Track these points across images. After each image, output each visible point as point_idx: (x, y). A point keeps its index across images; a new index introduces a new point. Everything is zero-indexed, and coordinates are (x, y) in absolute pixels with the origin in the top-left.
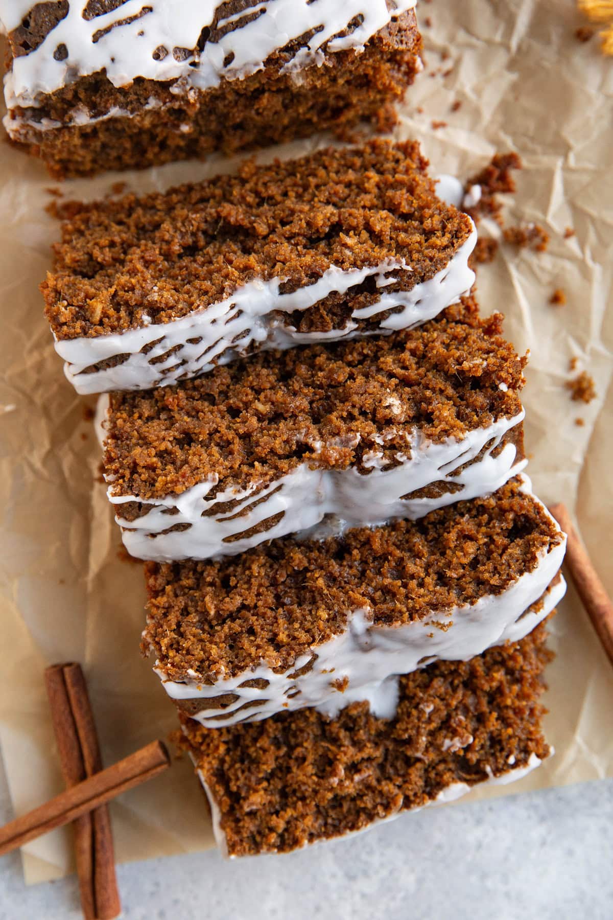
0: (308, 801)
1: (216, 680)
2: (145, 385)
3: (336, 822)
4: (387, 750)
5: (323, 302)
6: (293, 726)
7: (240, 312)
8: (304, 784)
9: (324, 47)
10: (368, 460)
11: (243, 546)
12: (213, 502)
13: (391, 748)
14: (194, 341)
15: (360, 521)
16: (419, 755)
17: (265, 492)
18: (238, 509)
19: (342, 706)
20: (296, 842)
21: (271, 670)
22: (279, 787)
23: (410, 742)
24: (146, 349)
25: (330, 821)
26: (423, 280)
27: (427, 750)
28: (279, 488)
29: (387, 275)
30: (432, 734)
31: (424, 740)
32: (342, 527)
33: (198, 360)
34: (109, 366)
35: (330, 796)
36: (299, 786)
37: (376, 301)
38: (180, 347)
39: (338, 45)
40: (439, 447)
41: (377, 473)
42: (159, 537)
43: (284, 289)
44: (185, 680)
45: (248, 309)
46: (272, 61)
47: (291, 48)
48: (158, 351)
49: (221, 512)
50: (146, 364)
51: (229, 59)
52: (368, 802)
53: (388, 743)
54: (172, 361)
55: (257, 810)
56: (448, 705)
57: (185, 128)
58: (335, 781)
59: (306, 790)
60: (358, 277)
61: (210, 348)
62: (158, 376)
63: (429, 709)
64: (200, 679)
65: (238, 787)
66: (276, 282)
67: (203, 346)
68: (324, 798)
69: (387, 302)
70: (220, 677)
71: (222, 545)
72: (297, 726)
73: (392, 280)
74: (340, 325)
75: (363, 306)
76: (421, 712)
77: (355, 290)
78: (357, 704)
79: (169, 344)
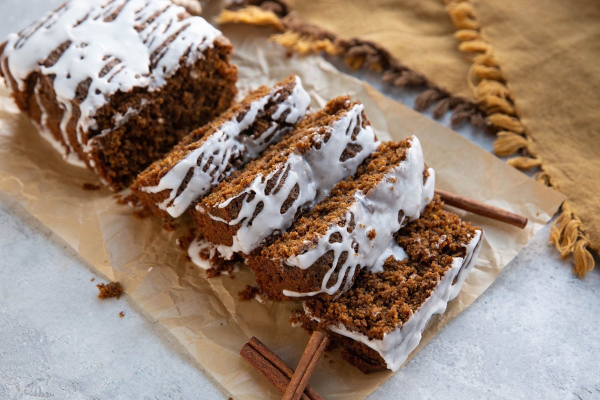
0: (399, 298)
1: (318, 239)
2: (207, 187)
3: (418, 302)
4: (416, 267)
5: (257, 118)
6: (369, 284)
7: (228, 137)
8: (391, 292)
9: (198, 50)
10: (316, 139)
11: (291, 213)
12: (266, 181)
13: (416, 264)
14: (216, 153)
15: (332, 186)
16: (430, 255)
17: (284, 170)
18: (278, 182)
19: (383, 264)
20: (407, 314)
21: (338, 225)
22: (382, 303)
23: (421, 255)
24: (199, 162)
25: (415, 303)
26: (290, 93)
27: (431, 253)
28: (289, 166)
29: (275, 95)
30: (429, 247)
31: (426, 250)
32: (326, 192)
33: (222, 163)
34: (187, 183)
35: (406, 289)
36: (391, 295)
37: (277, 108)
38: (211, 158)
39: (203, 47)
40: (340, 121)
41: (324, 145)
42: (253, 223)
43: (239, 119)
44: (305, 249)
45: (230, 133)
46: (182, 62)
47: (187, 54)
48: (204, 162)
49: (272, 188)
50: (202, 172)
51: (164, 69)
52: (424, 284)
53: (414, 264)
54: (212, 167)
55: (379, 314)
56: (426, 237)
57: (161, 121)
58: (403, 282)
59: (394, 294)
60: (264, 101)
61: (224, 156)
62: (210, 178)
63: (419, 240)
64: (311, 243)
65: (364, 314)
66: (234, 119)
67: (221, 155)
68: (404, 292)
69: (282, 107)
70: (319, 237)
71: (282, 216)
72: (370, 283)
73: (278, 95)
74: (270, 125)
75: (274, 112)
76: (417, 243)
77: (267, 107)
78: (389, 258)
79: (207, 156)
